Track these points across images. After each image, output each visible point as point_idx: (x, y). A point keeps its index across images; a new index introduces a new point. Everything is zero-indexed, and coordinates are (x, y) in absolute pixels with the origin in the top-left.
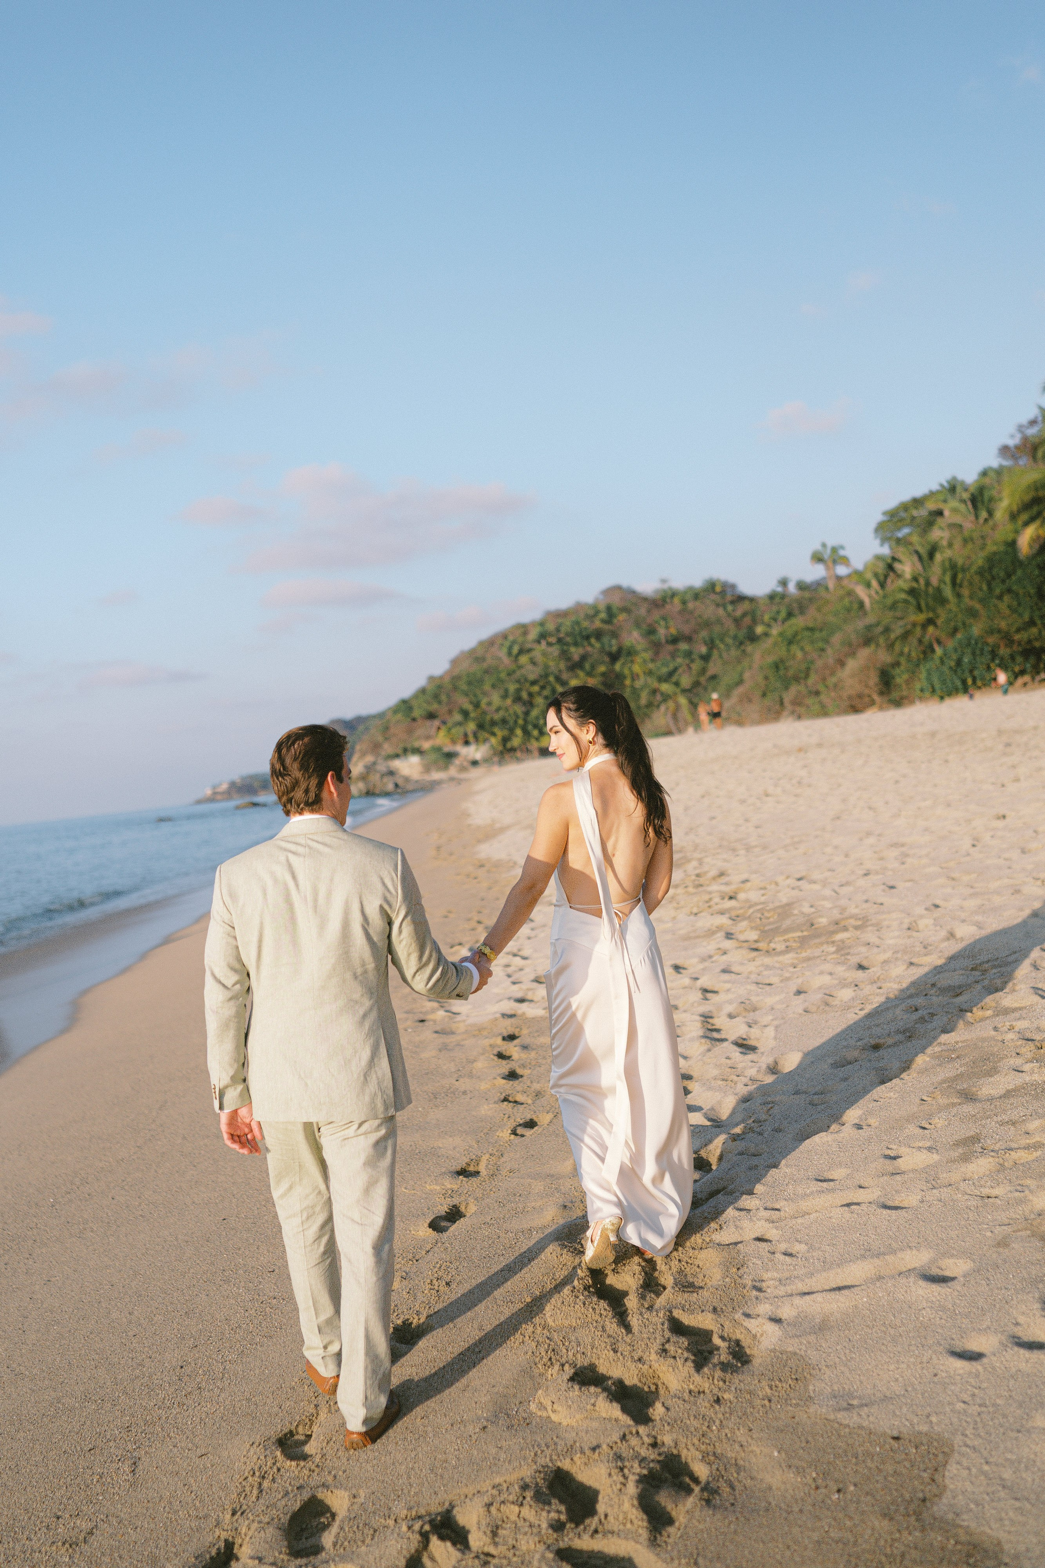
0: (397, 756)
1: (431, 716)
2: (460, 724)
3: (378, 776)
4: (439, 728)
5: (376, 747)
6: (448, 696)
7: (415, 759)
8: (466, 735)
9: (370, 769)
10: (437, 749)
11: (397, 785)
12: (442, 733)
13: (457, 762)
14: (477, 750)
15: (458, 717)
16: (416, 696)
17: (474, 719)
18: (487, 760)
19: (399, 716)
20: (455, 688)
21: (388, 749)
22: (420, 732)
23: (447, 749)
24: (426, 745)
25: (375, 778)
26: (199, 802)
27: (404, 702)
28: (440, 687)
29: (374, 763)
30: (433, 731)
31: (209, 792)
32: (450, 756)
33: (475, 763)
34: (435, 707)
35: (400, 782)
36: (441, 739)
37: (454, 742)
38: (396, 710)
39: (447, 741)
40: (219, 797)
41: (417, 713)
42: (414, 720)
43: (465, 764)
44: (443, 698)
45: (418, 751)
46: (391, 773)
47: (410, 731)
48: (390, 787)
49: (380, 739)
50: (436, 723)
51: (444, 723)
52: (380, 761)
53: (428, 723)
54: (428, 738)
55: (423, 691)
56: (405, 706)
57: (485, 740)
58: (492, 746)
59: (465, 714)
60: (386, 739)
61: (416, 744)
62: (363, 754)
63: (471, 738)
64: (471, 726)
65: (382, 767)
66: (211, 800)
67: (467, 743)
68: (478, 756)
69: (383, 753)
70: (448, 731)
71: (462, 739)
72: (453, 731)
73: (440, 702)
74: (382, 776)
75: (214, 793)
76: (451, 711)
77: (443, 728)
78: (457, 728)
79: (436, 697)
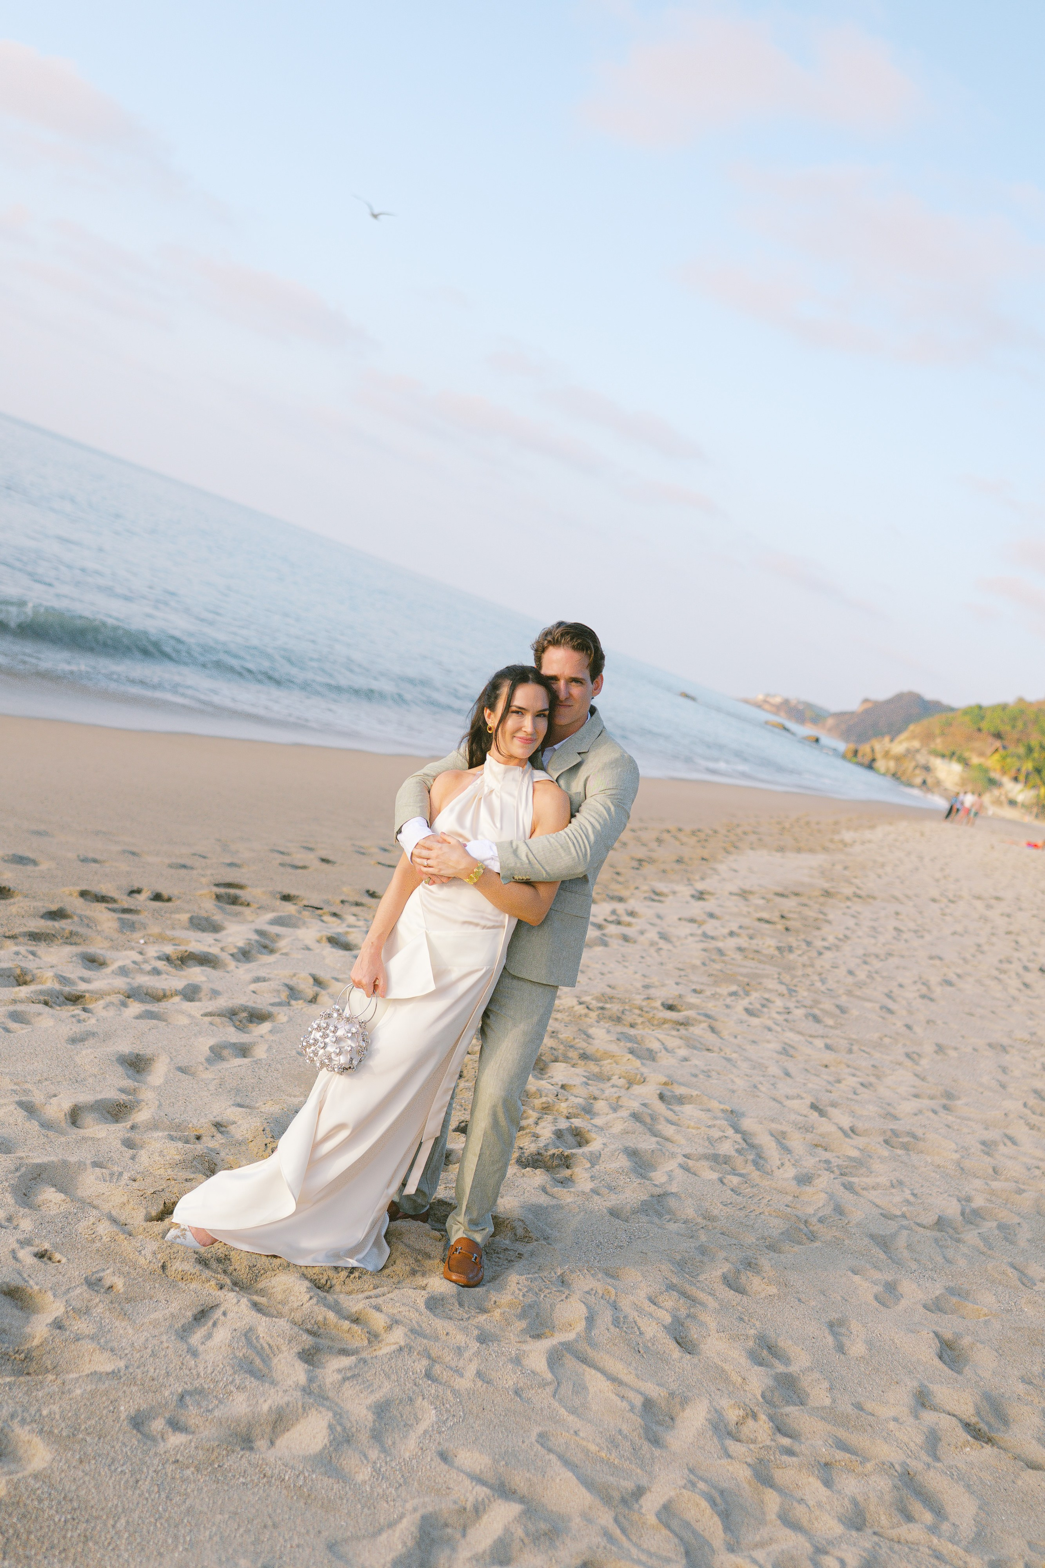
0: (943, 756)
1: (998, 736)
2: (1019, 757)
3: (913, 764)
4: (997, 750)
5: (928, 737)
6: (1025, 724)
7: (956, 768)
8: (1019, 770)
9: (910, 754)
10: (985, 770)
11: (924, 782)
12: (996, 757)
13: (996, 792)
14: (1022, 791)
15: (1021, 750)
16: (994, 708)
17: (1034, 760)
18: (1026, 807)
19: (967, 718)
20: (1036, 721)
21: (938, 744)
22: (977, 745)
23: (995, 775)
24: (975, 760)
25: (909, 765)
26: (746, 701)
27: (980, 707)
28: (1022, 712)
29: (918, 751)
30: (989, 751)
31: (761, 697)
32: (993, 783)
33: (1012, 803)
34: (1006, 728)
35: (930, 781)
36: (993, 762)
37: (1004, 772)
38: (967, 711)
39: (998, 767)
40: (767, 707)
41: (985, 725)
42: (979, 730)
43: (1003, 798)
44: (1020, 725)
45: (965, 762)
46: (927, 769)
47: (969, 738)
48: (918, 780)
49: (937, 731)
50: (998, 744)
51: (1004, 748)
52: (924, 751)
53: (990, 740)
54: (982, 754)
55: (1004, 707)
56: (978, 712)
57: (1034, 787)
58: (1038, 795)
59: (1030, 750)
60: (943, 734)
61: (967, 754)
62: (913, 737)
63: (1022, 777)
64: (1029, 766)
65: (921, 759)
66: (759, 706)
67: (1016, 779)
68: (1020, 798)
69: (932, 746)
70: (1004, 758)
71: (1013, 773)
72: (1009, 760)
73: (1014, 727)
74: (916, 767)
75: (765, 701)
76: (1019, 740)
77: (1001, 752)
78: (1015, 759)
79: (1014, 719)
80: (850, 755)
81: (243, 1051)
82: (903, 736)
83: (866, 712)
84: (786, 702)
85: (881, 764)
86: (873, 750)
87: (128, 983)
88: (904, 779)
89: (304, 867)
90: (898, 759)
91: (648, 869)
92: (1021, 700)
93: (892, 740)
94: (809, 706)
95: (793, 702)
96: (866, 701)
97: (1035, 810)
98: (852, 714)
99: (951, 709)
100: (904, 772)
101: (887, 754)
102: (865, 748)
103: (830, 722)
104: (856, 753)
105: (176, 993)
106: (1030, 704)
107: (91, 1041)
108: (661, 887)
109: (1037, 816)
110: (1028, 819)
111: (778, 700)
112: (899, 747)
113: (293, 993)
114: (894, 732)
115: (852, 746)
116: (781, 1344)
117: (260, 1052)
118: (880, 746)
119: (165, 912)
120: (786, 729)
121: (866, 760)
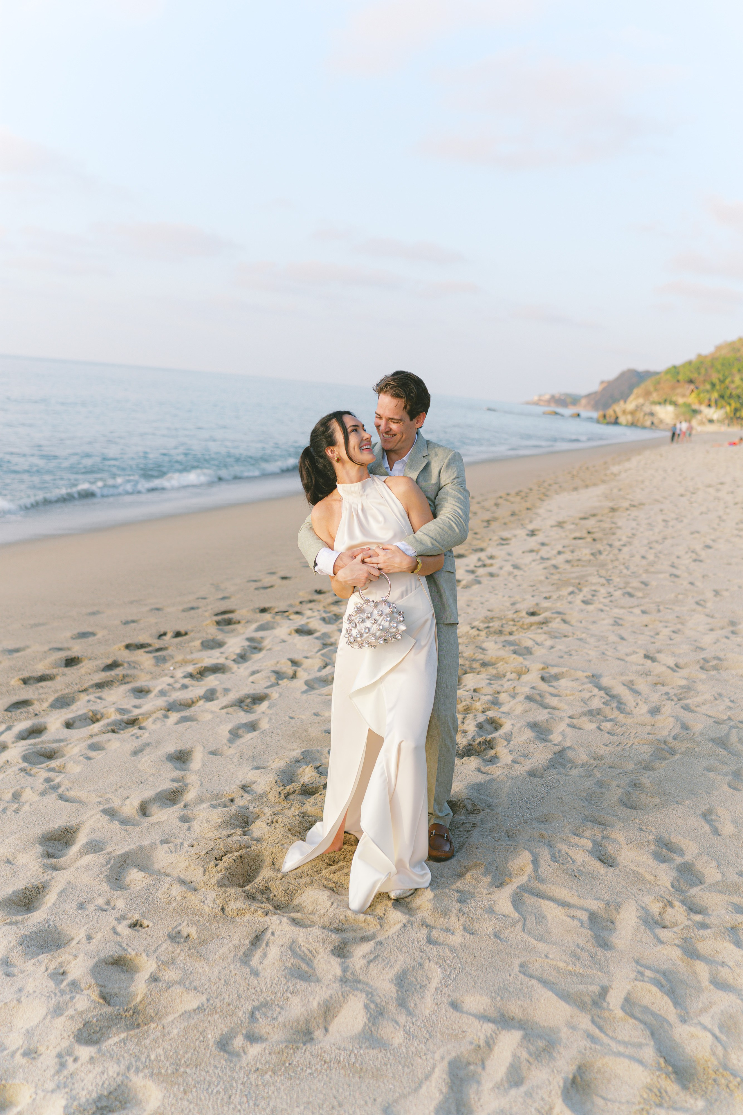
0: (660, 403)
1: (691, 381)
2: (708, 391)
3: (642, 414)
4: (692, 391)
5: (647, 394)
6: (706, 370)
7: (670, 408)
8: (710, 400)
9: (638, 408)
10: (688, 405)
11: (652, 423)
12: (694, 395)
13: (699, 417)
14: (715, 412)
15: (708, 387)
16: (684, 365)
17: (718, 391)
18: (721, 421)
19: (669, 376)
20: (712, 366)
21: (655, 396)
22: (679, 391)
23: (696, 407)
24: (681, 401)
25: (640, 415)
26: (528, 403)
27: (675, 367)
28: (702, 363)
29: (643, 405)
30: (688, 392)
31: (536, 398)
32: (695, 412)
33: (711, 421)
34: (694, 376)
35: (656, 421)
36: (692, 399)
37: (700, 403)
38: (668, 372)
39: (696, 401)
40: (542, 403)
41: (681, 377)
42: (678, 381)
43: (704, 420)
44: (703, 371)
45: (675, 404)
46: (652, 414)
47: (673, 388)
48: (648, 423)
49: (652, 389)
50: (692, 387)
51: (697, 388)
52: (647, 404)
53: (687, 386)
54: (684, 396)
55: (690, 363)
56: (675, 370)
57: (722, 407)
58: (726, 412)
59: (713, 385)
60: (656, 390)
61: (674, 399)
62: (638, 397)
63: (713, 403)
64: (715, 395)
65: (647, 409)
66: (536, 404)
67: (709, 406)
68: (715, 417)
69: (651, 399)
70: (698, 395)
71: (706, 402)
72: (702, 395)
73: (699, 373)
74: (645, 414)
75: (540, 400)
76: (704, 381)
77: (696, 392)
78: (705, 394)
79: (698, 369)
80: (601, 419)
81: (253, 726)
82: (632, 397)
83: (604, 389)
84: (553, 397)
85: (622, 419)
86: (615, 412)
87: (167, 701)
88: (639, 425)
89: (271, 587)
90: (633, 413)
91: (494, 525)
92: (699, 356)
93: (625, 402)
94: (568, 395)
95: (557, 396)
96: (602, 382)
97: (726, 422)
98: (596, 393)
99: (657, 373)
100: (638, 420)
101: (624, 412)
102: (610, 412)
103: (584, 402)
104: (605, 416)
105: (200, 698)
106: (706, 357)
107: (147, 750)
108: (506, 534)
109: (729, 425)
110: (724, 428)
111: (547, 397)
112: (630, 405)
113: (279, 675)
114: (625, 397)
115: (601, 413)
116: (674, 840)
117: (264, 725)
118: (618, 408)
119: (185, 643)
120: (556, 413)
121: (613, 419)
